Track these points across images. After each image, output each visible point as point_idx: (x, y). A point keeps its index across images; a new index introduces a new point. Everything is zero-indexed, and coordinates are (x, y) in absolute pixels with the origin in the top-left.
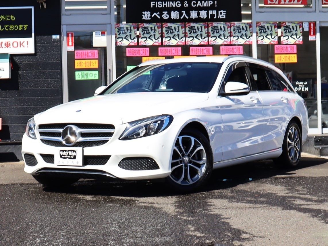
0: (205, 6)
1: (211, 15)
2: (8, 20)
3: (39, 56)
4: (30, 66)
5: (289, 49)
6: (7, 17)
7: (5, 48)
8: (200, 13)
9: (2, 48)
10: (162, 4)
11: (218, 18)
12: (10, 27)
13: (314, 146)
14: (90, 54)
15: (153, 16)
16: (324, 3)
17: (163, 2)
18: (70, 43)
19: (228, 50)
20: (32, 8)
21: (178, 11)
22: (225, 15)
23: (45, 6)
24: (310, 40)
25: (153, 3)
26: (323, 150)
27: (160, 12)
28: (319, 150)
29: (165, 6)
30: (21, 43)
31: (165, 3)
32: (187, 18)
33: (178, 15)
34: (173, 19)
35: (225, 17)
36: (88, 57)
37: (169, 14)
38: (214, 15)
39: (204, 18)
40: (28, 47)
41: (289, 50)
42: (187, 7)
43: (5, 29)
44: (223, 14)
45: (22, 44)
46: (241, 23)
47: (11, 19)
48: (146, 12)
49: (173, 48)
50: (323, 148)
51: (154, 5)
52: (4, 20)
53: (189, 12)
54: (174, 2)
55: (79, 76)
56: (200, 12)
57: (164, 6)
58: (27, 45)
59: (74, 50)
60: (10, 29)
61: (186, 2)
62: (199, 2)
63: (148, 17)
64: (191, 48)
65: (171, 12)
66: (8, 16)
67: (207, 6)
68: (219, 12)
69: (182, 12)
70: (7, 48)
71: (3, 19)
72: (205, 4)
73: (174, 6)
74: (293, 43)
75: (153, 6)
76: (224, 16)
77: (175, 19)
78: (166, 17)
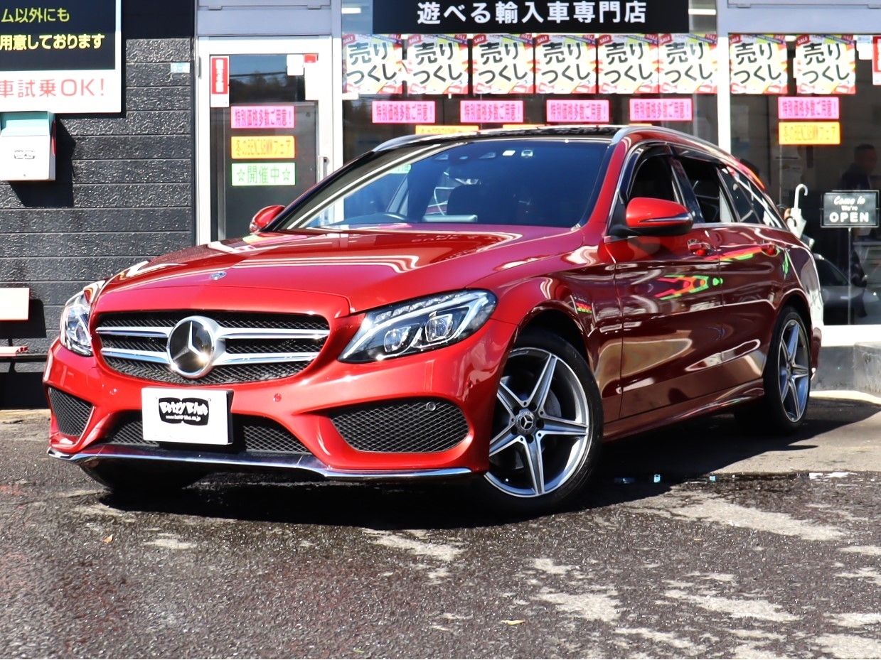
1: (605, 13)
2: (50, 19)
3: (135, 121)
4: (107, 146)
5: (819, 108)
6: (48, 13)
7: (41, 95)
8: (574, 7)
9: (34, 95)
11: (625, 22)
12: (56, 40)
14: (273, 117)
15: (446, 14)
18: (220, 87)
19: (651, 108)
21: (515, 3)
22: (643, 15)
24: (874, 83)
27: (465, 6)
30: (85, 84)
32: (541, 20)
33: (516, 11)
34: (500, 22)
35: (642, 20)
36: (266, 123)
37: (492, 9)
38: (613, 14)
39: (587, 21)
40: (102, 95)
41: (819, 111)
43: (40, 44)
44: (637, 11)
45: (87, 87)
46: (687, 36)
47: (59, 17)
48: (427, 3)
49: (499, 103)
52: (40, 21)
53: (546, 5)
55: (241, 176)
56: (575, 4)
58: (102, 89)
59: (230, 106)
60: (56, 45)
63: (432, 16)
64: (550, 103)
65: (497, 5)
66: (49, 10)
68: (628, 5)
69: (527, 4)
70: (47, 96)
71: (37, 17)
74: (828, 91)
76: (639, 17)
77: (506, 22)
78: (482, 17)
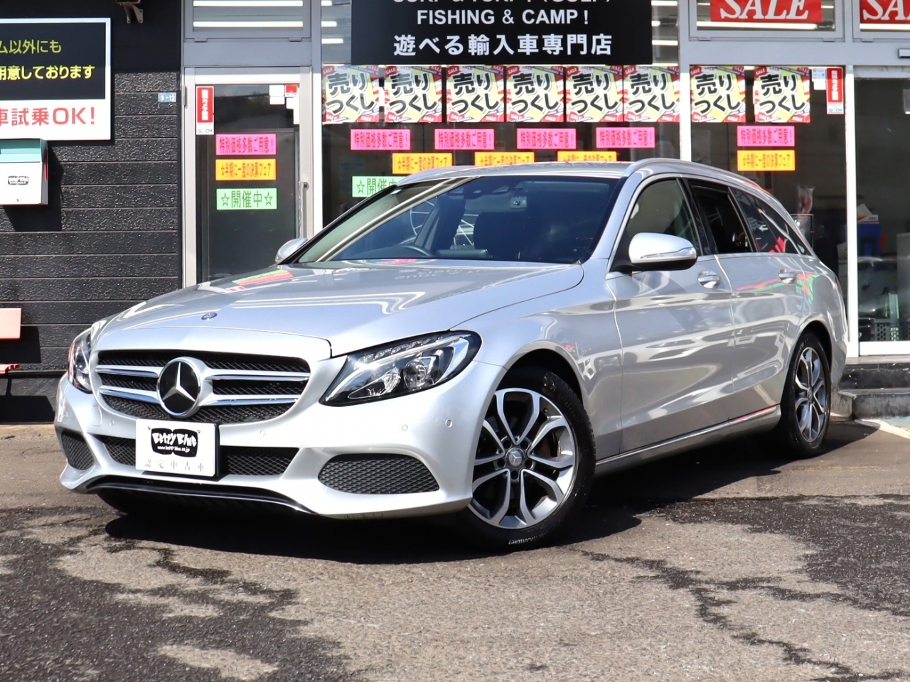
0: (558, 22)
1: (572, 45)
2: (43, 51)
3: (123, 148)
4: (97, 172)
5: (775, 136)
6: (41, 45)
7: (33, 124)
8: (543, 40)
9: (27, 124)
10: (446, 16)
11: (591, 54)
12: (48, 70)
13: (837, 391)
14: (256, 145)
15: (421, 46)
16: (865, 18)
17: (449, 12)
18: (205, 116)
19: (616, 136)
20: (107, 21)
21: (487, 36)
22: (608, 47)
23: (140, 16)
24: (828, 112)
25: (422, 14)
26: (863, 401)
27: (439, 38)
28: (850, 402)
29: (454, 20)
30: (77, 112)
31: (454, 13)
32: (511, 52)
33: (488, 44)
34: (473, 54)
35: (608, 52)
36: (250, 151)
37: (465, 42)
38: (581, 46)
39: (555, 53)
40: (93, 123)
41: (776, 139)
42: (511, 24)
43: (33, 74)
44: (603, 44)
45: (78, 116)
46: (651, 67)
47: (51, 49)
48: (403, 36)
49: (472, 131)
50: (862, 397)
51: (425, 17)
52: (33, 52)
53: (517, 37)
54: (477, 12)
55: (226, 200)
56: (544, 37)
57: (450, 22)
58: (93, 117)
59: (215, 134)
60: (49, 75)
61: (507, 13)
62: (542, 12)
63: (408, 48)
64: (520, 131)
65: (469, 37)
66: (43, 42)
67: (563, 22)
68: (595, 38)
69: (498, 36)
70: (40, 124)
71: (30, 48)
72: (558, 17)
73: (477, 21)
74: (784, 120)
75: (422, 20)
76: (605, 50)
77: (480, 56)
78: (455, 49)
